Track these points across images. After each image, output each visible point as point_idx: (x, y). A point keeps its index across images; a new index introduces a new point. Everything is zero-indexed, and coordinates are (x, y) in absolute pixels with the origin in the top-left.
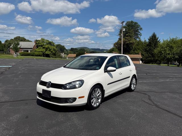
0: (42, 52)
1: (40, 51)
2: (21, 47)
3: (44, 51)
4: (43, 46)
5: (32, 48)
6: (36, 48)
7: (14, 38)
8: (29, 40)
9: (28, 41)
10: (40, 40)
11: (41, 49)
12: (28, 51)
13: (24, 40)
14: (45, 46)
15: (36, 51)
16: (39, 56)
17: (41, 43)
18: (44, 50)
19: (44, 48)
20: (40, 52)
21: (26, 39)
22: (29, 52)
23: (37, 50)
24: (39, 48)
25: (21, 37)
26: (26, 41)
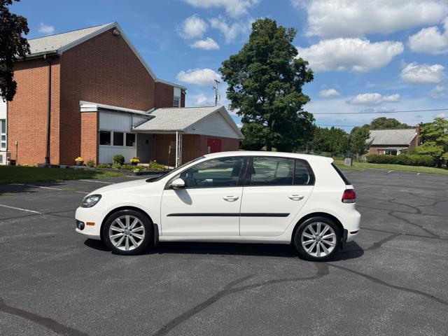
0: (432, 153)
1: (426, 151)
2: (374, 143)
3: (440, 153)
4: (437, 140)
5: (409, 143)
6: (419, 145)
7: (373, 123)
8: (409, 125)
9: (405, 127)
10: (430, 124)
11: (432, 148)
12: (394, 152)
13: (393, 125)
14: (444, 139)
15: (414, 152)
16: (423, 164)
17: (431, 132)
18: (440, 149)
19: (439, 143)
20: (427, 154)
21: (398, 124)
22: (398, 153)
23: (421, 149)
24: (427, 143)
25: (387, 118)
26: (399, 128)
